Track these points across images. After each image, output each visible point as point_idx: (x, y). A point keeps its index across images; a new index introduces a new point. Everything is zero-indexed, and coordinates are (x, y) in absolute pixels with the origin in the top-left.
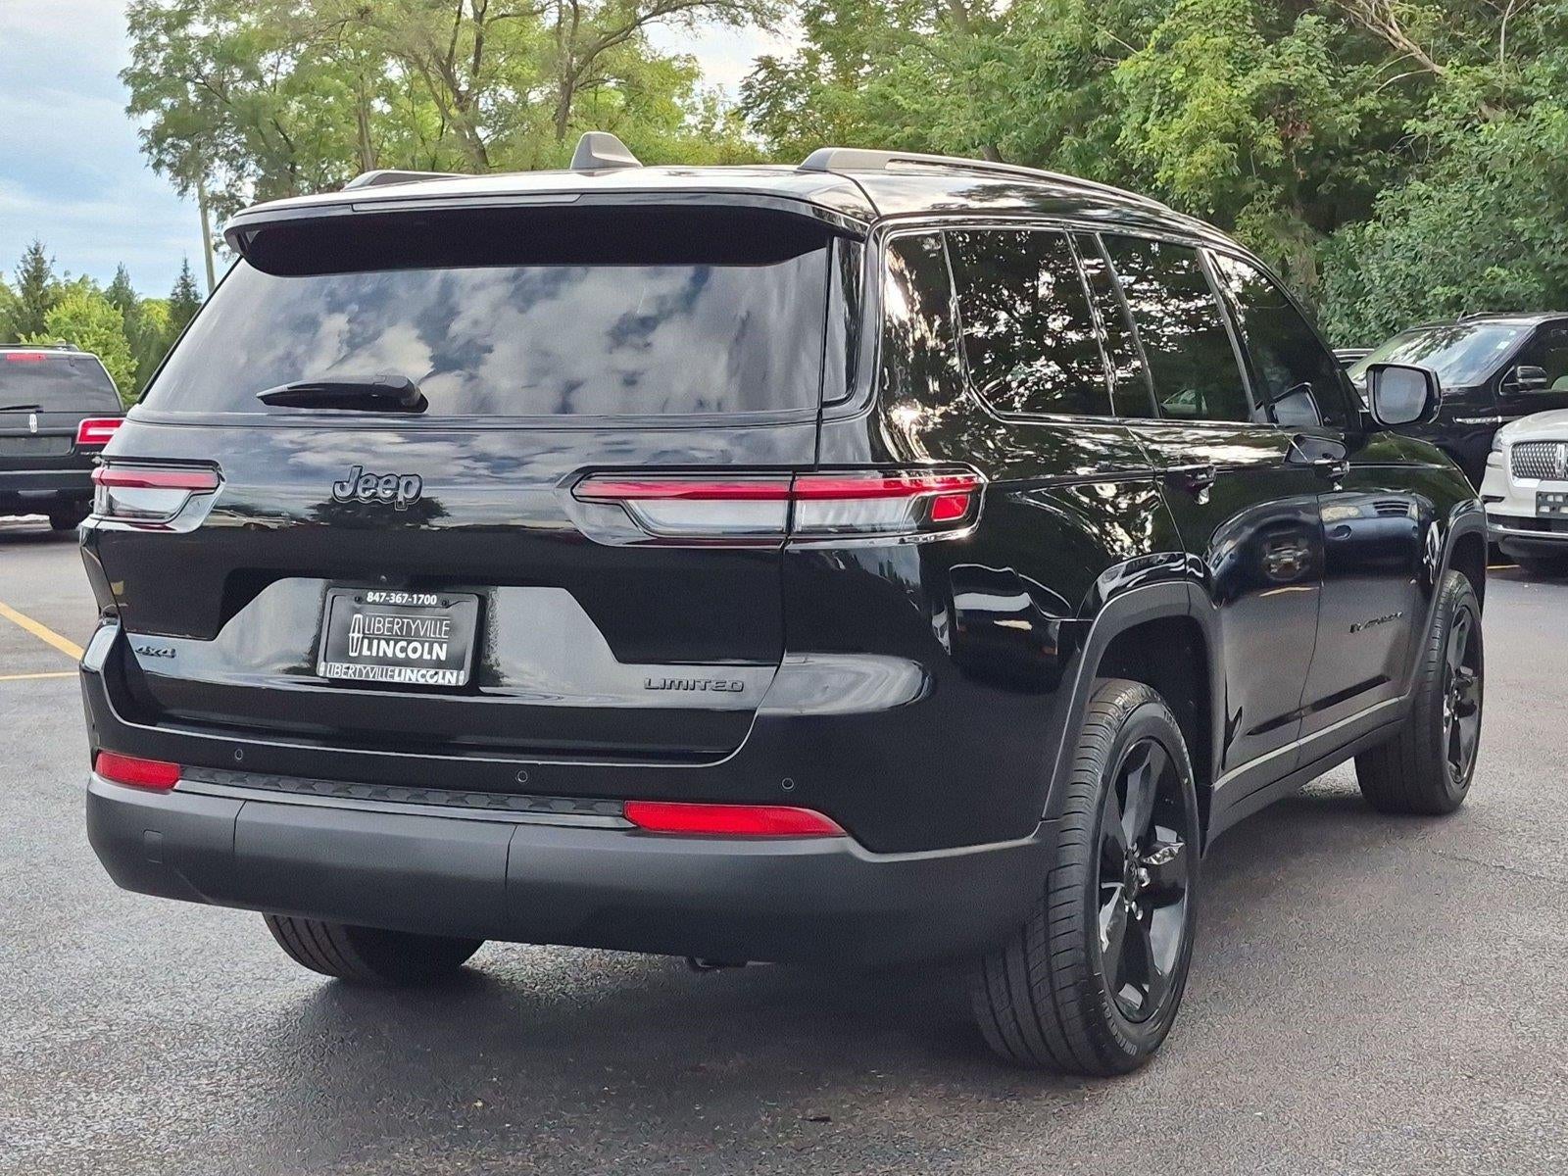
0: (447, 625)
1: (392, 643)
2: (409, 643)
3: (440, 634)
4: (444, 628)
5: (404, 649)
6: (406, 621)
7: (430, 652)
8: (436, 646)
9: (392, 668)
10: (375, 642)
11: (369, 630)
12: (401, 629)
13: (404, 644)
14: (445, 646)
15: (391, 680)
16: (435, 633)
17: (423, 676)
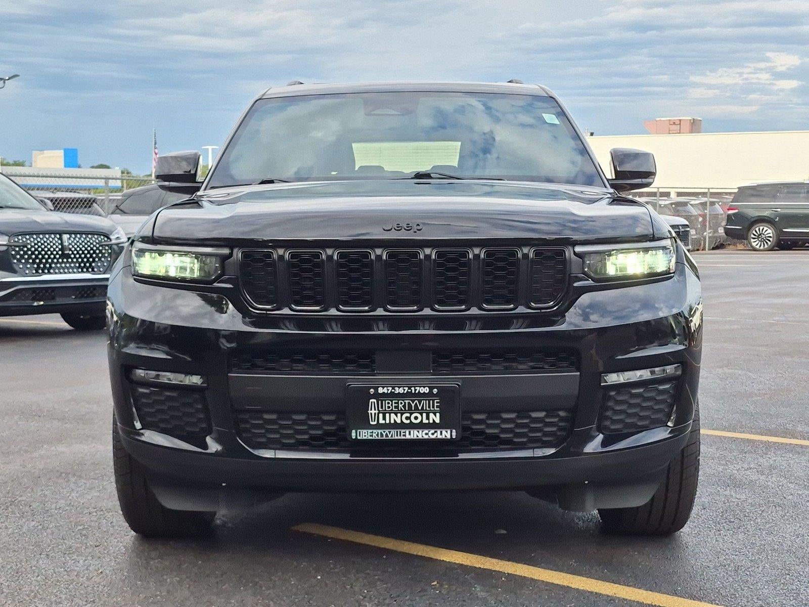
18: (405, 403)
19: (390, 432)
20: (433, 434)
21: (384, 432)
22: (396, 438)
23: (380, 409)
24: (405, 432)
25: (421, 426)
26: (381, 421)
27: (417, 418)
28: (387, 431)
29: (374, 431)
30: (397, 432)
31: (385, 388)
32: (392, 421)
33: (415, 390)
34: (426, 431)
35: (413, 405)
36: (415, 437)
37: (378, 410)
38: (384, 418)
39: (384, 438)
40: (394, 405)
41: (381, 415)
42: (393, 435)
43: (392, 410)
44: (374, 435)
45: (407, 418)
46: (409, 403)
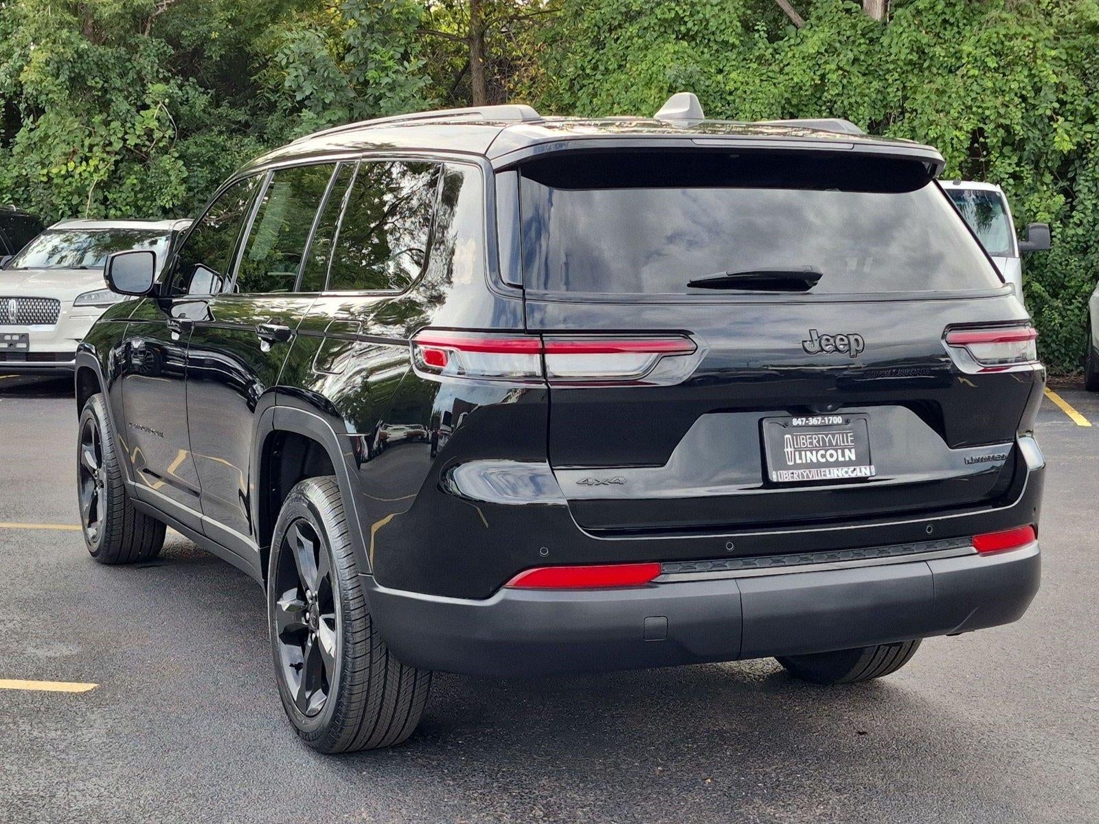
0: (851, 436)
1: (814, 452)
2: (826, 451)
3: (848, 442)
4: (849, 439)
5: (823, 456)
6: (820, 436)
7: (843, 455)
8: (847, 451)
9: (823, 470)
10: (803, 453)
11: (797, 445)
12: (818, 442)
13: (823, 452)
14: (853, 450)
15: (825, 478)
16: (844, 442)
17: (847, 472)
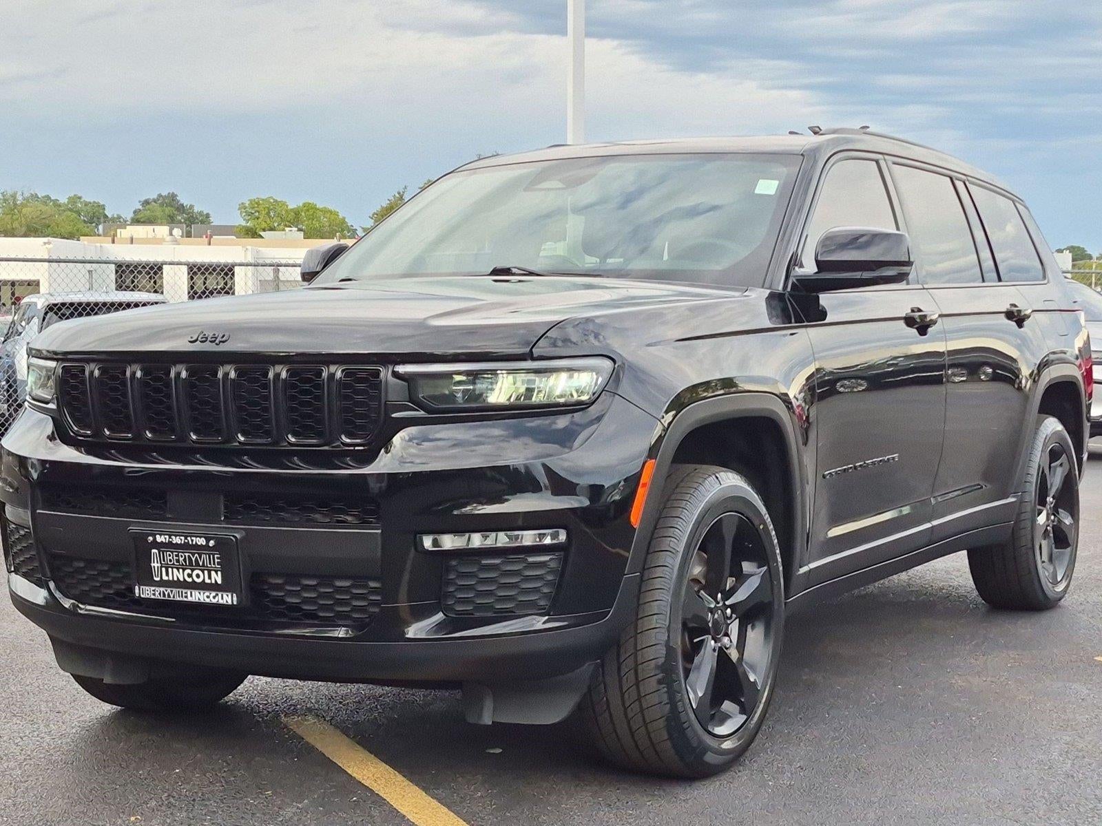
18: (185, 556)
19: (172, 591)
20: (214, 597)
21: (166, 591)
22: (178, 599)
23: (163, 562)
24: (186, 593)
25: (203, 587)
26: (165, 578)
27: (199, 576)
28: (169, 590)
29: (157, 589)
30: (179, 592)
31: (163, 536)
32: (175, 579)
33: (192, 541)
34: (207, 593)
35: (193, 559)
36: (197, 600)
37: (161, 563)
38: (167, 574)
39: (167, 598)
40: (175, 558)
41: (164, 569)
42: (176, 595)
43: (173, 564)
44: (157, 593)
45: (190, 576)
46: (189, 556)
